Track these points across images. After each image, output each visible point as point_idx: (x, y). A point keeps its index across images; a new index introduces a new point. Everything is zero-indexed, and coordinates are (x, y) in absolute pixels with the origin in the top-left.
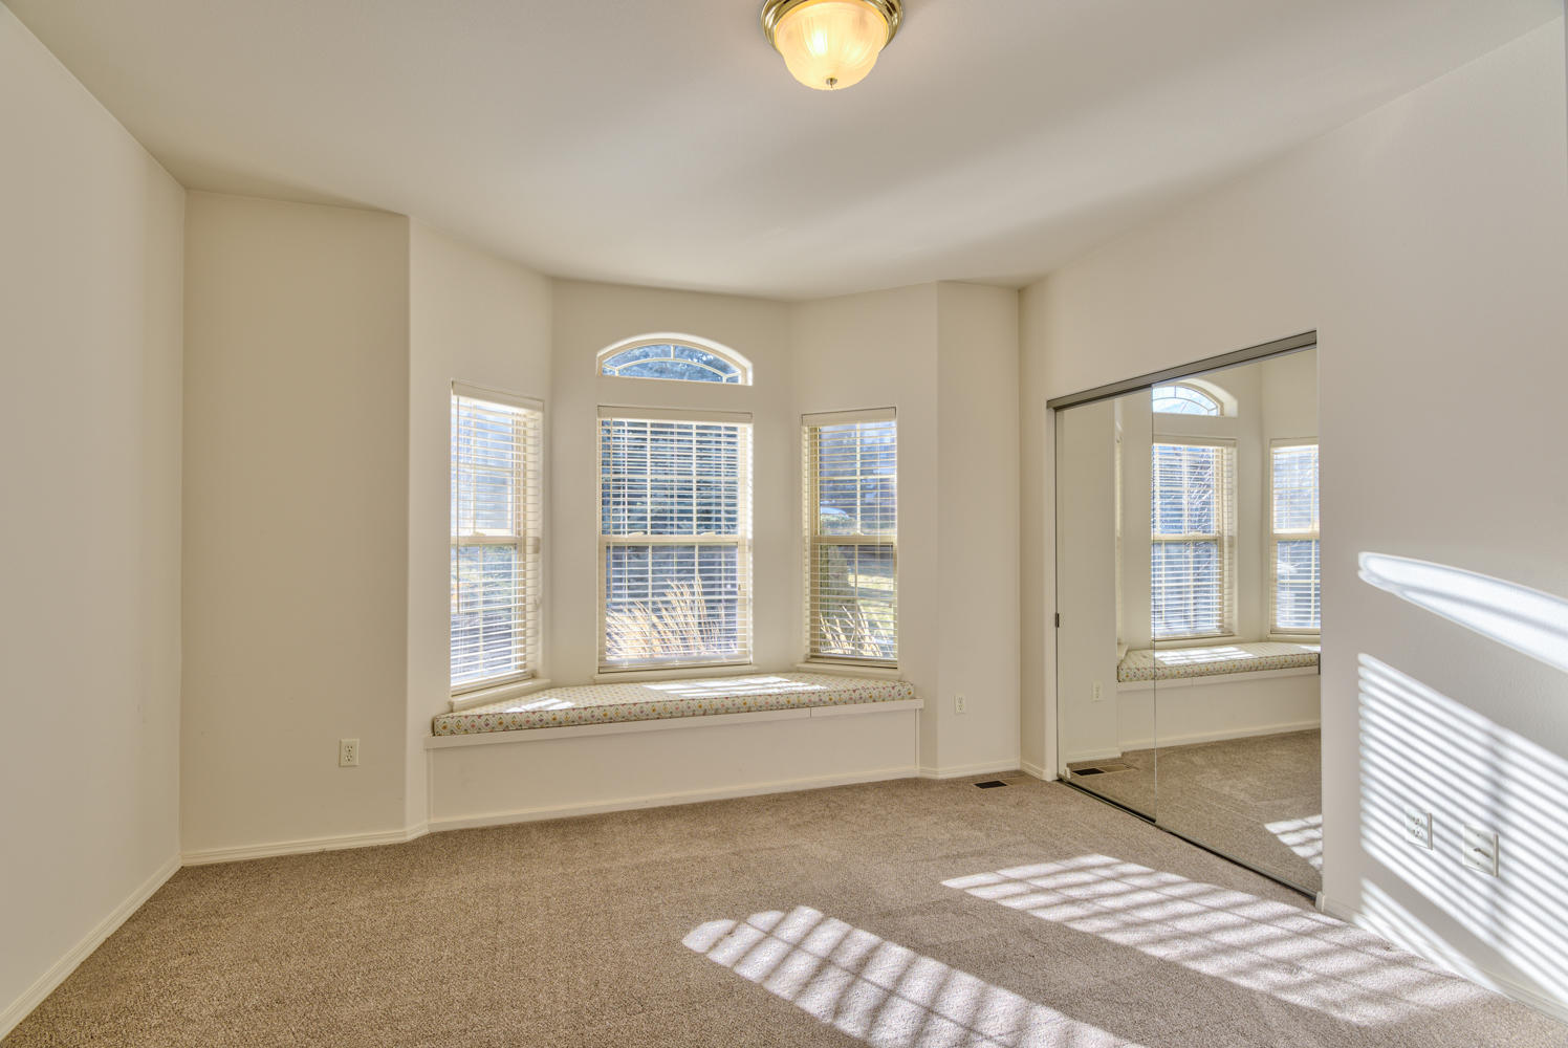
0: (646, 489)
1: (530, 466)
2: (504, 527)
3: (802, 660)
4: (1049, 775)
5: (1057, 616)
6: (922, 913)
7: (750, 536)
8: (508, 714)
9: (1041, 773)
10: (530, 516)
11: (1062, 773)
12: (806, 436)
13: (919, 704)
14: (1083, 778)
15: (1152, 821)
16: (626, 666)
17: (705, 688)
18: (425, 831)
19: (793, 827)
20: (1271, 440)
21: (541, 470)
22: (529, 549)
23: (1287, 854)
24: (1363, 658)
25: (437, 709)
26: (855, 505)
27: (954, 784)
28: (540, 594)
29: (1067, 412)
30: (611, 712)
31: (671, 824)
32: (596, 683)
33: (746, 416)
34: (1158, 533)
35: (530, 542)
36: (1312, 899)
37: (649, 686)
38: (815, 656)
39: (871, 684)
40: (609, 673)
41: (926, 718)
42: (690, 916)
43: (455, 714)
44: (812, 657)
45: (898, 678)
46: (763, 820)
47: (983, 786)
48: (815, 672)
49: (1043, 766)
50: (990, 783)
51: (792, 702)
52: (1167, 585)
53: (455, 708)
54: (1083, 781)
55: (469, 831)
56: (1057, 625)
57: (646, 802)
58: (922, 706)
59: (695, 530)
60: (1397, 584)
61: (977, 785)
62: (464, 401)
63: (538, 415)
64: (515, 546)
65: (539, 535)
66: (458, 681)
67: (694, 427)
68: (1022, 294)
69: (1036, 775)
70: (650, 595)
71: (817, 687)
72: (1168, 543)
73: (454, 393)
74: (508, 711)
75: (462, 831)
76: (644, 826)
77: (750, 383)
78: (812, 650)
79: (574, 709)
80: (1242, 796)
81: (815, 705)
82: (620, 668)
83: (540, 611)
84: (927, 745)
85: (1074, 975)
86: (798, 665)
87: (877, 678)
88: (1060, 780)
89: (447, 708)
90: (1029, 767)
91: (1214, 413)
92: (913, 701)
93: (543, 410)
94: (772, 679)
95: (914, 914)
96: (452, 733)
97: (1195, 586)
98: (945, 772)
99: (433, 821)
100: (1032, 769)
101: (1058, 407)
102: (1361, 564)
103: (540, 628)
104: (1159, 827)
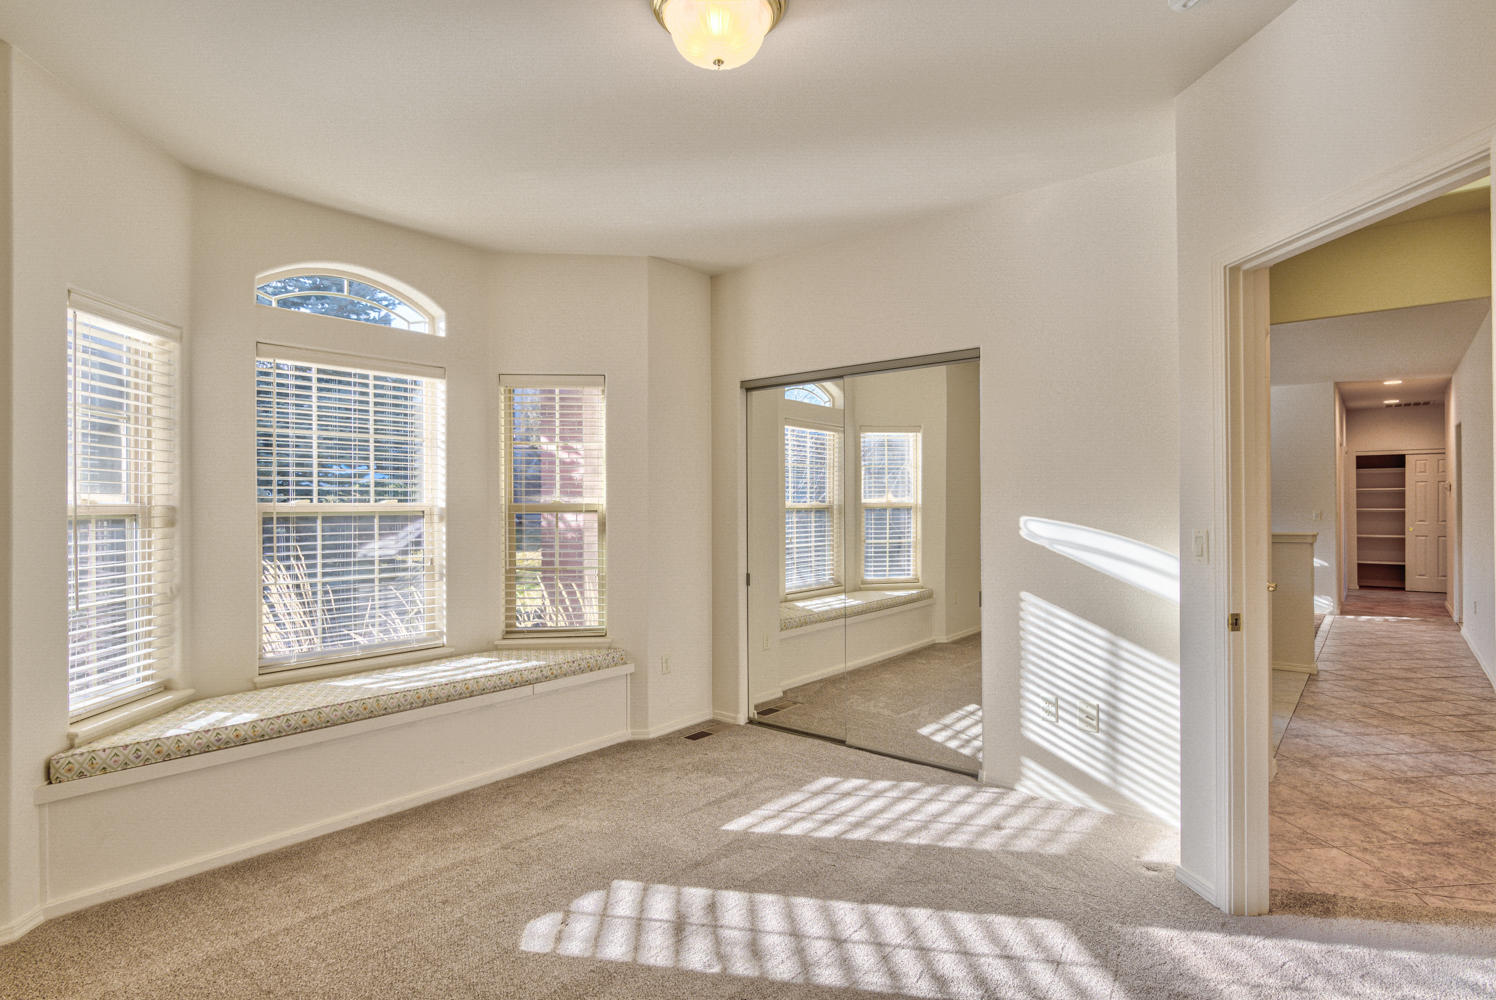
0: (311, 447)
1: (157, 412)
2: (116, 489)
3: (500, 636)
4: (742, 719)
5: (748, 575)
6: (726, 856)
7: (442, 504)
8: (168, 738)
9: (735, 718)
10: (157, 479)
11: (751, 715)
12: (503, 397)
13: (630, 668)
14: (766, 717)
15: (842, 742)
16: (293, 662)
17: (402, 678)
18: (40, 919)
19: (547, 808)
20: (861, 426)
21: (177, 418)
22: (157, 522)
23: (942, 749)
24: (1024, 595)
25: (51, 746)
26: (554, 471)
27: (667, 740)
28: (177, 581)
29: (755, 393)
30: (312, 718)
31: (405, 835)
32: (255, 688)
33: (437, 370)
34: (789, 503)
35: (157, 512)
36: (975, 776)
37: (332, 683)
38: (510, 632)
39: (587, 654)
40: (272, 675)
41: (637, 682)
42: (507, 919)
43: (78, 751)
44: (507, 632)
45: (607, 645)
46: (507, 809)
47: (694, 737)
48: (518, 648)
49: (737, 711)
50: (697, 735)
51: (515, 681)
52: (798, 545)
53: (77, 741)
54: (768, 719)
55: (116, 902)
56: (748, 584)
57: (357, 817)
58: (633, 670)
59: (372, 497)
60: (1047, 539)
61: (688, 738)
62: (83, 317)
63: (173, 345)
64: (134, 517)
65: (175, 502)
66: (77, 703)
67: (371, 378)
68: (715, 280)
69: (731, 721)
70: (319, 575)
71: (534, 663)
72: (799, 511)
73: (72, 306)
74: (168, 734)
75: (102, 906)
76: (373, 845)
77: (442, 334)
78: (507, 626)
79: (262, 720)
80: (886, 712)
81: (537, 681)
82: (286, 666)
83: (178, 602)
84: (638, 709)
85: (871, 871)
86: (496, 643)
87: (589, 648)
88: (751, 721)
89: (65, 743)
90: (724, 715)
91: (827, 405)
92: (625, 666)
93: (181, 339)
94: (475, 660)
95: (719, 859)
96: (81, 775)
97: (816, 546)
98: (655, 730)
99: (51, 902)
100: (725, 716)
101: (749, 387)
102: (1021, 525)
103: (177, 624)
104: (850, 747)
